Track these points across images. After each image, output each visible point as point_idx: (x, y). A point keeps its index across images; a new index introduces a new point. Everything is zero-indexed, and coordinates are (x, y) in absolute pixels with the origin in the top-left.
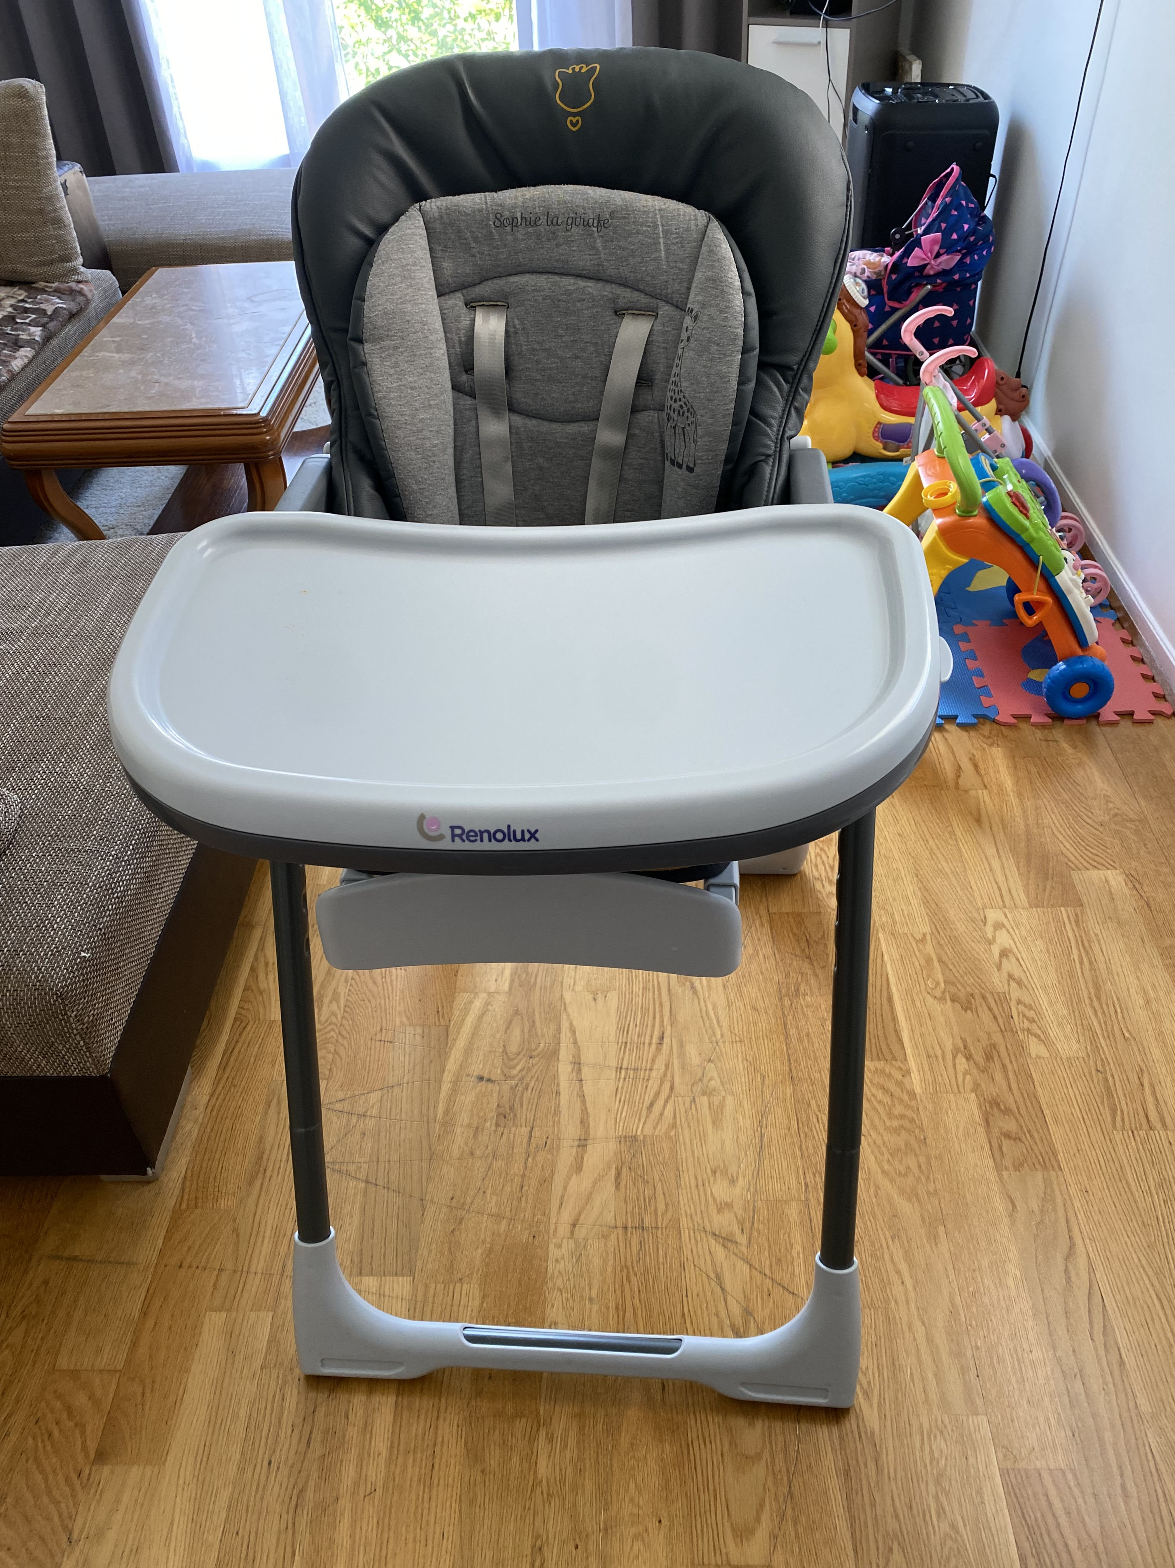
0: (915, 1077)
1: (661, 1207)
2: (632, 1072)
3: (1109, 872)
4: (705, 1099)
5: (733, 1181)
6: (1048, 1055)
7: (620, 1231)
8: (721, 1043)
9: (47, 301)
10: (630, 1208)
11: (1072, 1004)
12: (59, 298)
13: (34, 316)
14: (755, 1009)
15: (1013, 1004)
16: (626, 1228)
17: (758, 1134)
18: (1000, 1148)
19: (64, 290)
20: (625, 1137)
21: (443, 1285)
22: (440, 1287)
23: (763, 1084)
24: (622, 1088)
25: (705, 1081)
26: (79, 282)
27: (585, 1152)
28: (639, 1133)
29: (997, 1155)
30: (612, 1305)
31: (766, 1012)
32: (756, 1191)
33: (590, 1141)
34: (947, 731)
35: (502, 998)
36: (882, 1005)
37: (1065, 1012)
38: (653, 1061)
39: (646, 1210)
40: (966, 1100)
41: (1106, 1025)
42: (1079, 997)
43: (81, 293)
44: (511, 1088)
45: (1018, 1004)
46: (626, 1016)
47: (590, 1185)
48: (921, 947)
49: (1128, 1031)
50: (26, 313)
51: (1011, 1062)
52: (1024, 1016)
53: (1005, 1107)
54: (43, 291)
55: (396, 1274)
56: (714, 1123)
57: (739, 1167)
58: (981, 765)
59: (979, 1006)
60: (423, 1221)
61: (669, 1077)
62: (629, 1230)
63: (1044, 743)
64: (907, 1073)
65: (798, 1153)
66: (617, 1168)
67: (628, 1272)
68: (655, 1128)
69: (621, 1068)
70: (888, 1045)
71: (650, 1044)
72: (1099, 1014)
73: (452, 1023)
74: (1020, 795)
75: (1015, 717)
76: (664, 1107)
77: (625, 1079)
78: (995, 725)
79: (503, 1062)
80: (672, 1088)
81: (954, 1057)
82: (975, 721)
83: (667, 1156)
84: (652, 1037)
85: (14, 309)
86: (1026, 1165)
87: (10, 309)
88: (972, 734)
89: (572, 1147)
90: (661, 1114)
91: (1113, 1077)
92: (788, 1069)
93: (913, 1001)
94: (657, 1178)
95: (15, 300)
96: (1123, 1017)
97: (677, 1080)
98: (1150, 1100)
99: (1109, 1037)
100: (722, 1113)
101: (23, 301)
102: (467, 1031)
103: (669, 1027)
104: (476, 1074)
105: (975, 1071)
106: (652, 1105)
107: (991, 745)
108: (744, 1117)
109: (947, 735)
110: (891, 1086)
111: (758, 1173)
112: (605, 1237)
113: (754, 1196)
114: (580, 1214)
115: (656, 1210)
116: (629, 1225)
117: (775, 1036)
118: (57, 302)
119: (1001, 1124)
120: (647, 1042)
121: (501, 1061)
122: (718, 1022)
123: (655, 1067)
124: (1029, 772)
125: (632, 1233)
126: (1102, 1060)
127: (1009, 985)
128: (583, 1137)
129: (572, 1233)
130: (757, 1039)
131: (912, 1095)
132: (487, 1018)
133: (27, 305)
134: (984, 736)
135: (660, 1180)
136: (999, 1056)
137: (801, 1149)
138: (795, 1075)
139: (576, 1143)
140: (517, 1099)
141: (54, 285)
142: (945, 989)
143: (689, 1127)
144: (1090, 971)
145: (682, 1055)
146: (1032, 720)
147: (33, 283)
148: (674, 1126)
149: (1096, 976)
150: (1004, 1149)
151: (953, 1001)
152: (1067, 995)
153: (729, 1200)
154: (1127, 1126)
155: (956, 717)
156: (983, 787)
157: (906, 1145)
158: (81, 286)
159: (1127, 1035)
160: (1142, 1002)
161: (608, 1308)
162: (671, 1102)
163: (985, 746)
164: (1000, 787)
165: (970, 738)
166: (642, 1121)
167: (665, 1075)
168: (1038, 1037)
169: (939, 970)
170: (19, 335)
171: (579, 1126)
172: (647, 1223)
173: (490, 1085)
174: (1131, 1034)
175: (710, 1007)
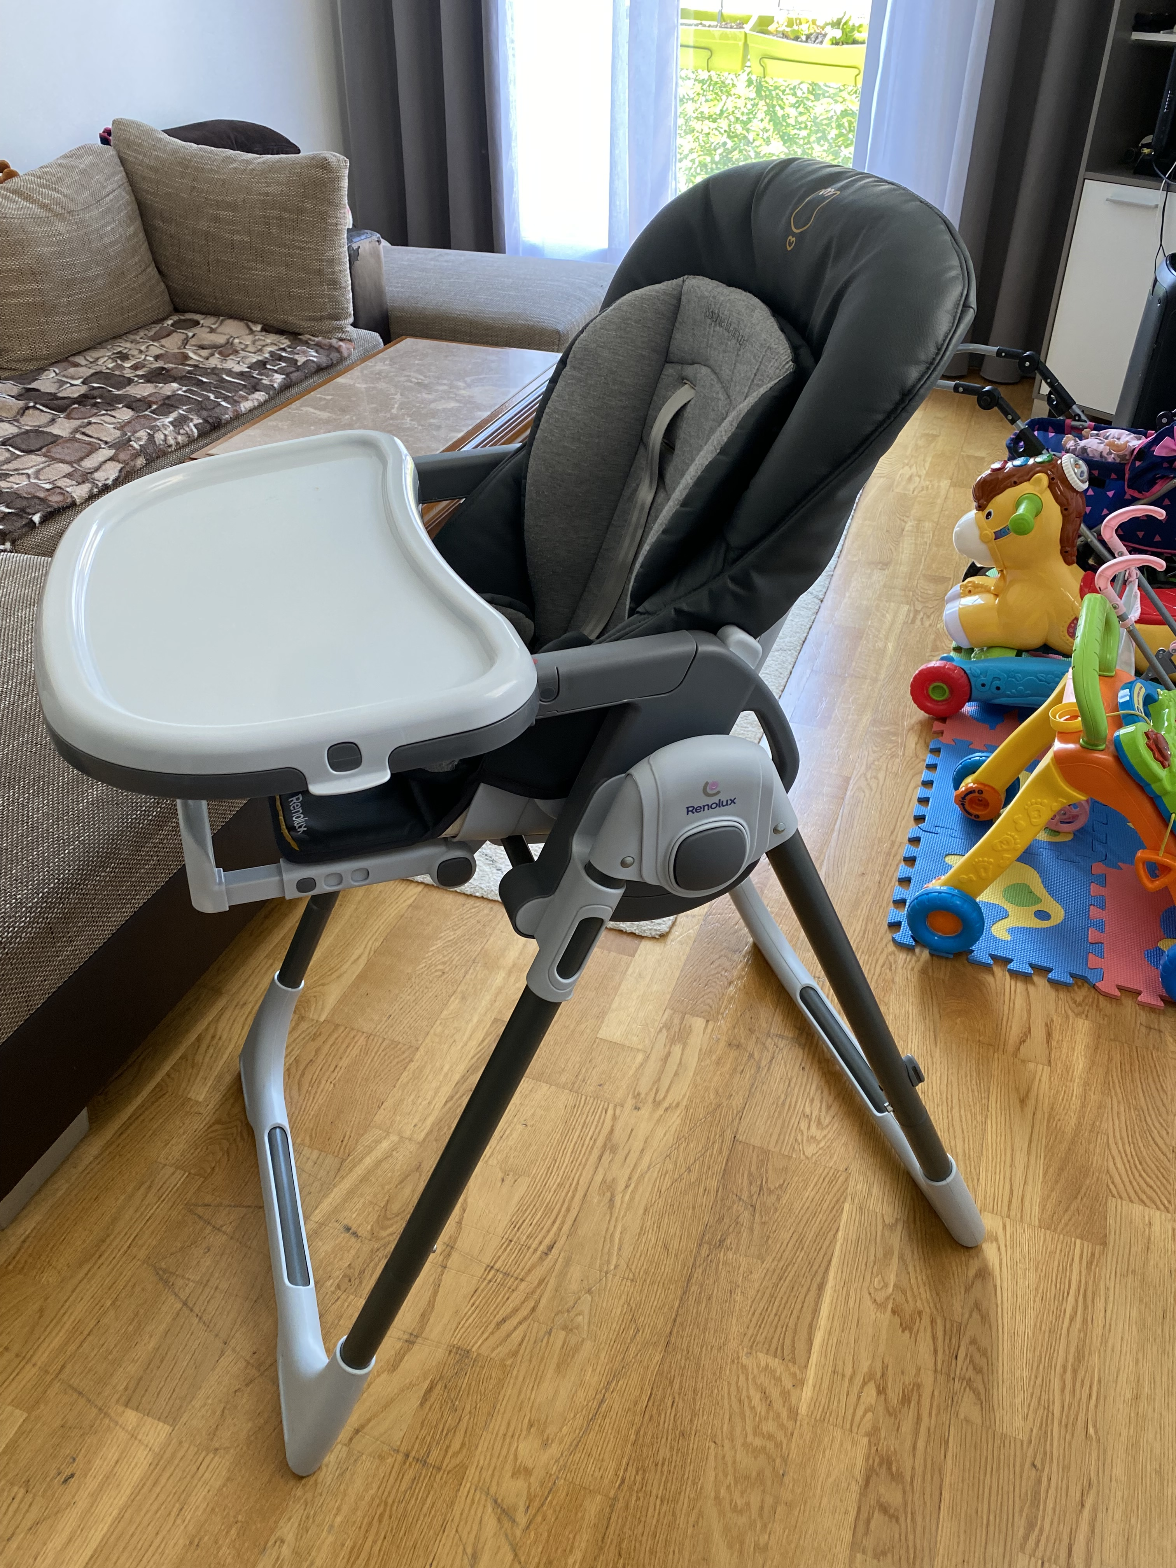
0: (807, 1392)
1: (456, 1446)
2: (501, 1276)
3: (1158, 1213)
4: (562, 1334)
5: (545, 1444)
6: (979, 1422)
7: (400, 1457)
8: (610, 1276)
9: (304, 352)
10: (423, 1432)
11: (1038, 1367)
12: (317, 352)
13: (284, 364)
14: (666, 1247)
15: (965, 1341)
16: (407, 1456)
17: (599, 1397)
18: (868, 1522)
19: (325, 345)
20: (458, 1348)
21: (196, 1449)
22: (193, 1449)
23: (632, 1341)
24: (483, 1291)
25: (572, 1314)
26: (341, 340)
27: (409, 1350)
28: (474, 1349)
29: (861, 1530)
30: (349, 1543)
31: (676, 1256)
32: (565, 1466)
33: (420, 1340)
34: (1033, 983)
35: (412, 1147)
36: (809, 1289)
37: (1025, 1374)
38: (530, 1271)
39: (438, 1443)
40: (854, 1443)
41: (1070, 1408)
42: (1051, 1359)
43: (338, 350)
44: (372, 1251)
45: (971, 1343)
46: (526, 1210)
47: (396, 1391)
48: (886, 1233)
49: (1095, 1426)
50: (280, 360)
51: (930, 1414)
52: (971, 1361)
53: (897, 1470)
54: (306, 343)
55: (159, 1419)
56: (558, 1365)
57: (561, 1430)
58: (1056, 1035)
59: (922, 1329)
60: (213, 1369)
61: (536, 1296)
62: (410, 1459)
63: (1144, 1030)
64: (799, 1383)
65: (633, 1437)
66: (432, 1381)
67: (385, 1510)
68: (493, 1350)
69: (492, 1267)
70: (793, 1341)
71: (536, 1250)
72: (1067, 1391)
73: (350, 1158)
74: (1087, 1084)
75: (1120, 988)
76: (515, 1329)
77: (490, 1281)
78: (1093, 991)
79: (378, 1220)
80: (533, 1309)
81: (865, 1383)
82: (1070, 980)
83: (490, 1387)
84: (541, 1243)
85: (271, 356)
86: (889, 1555)
87: (267, 355)
88: (1062, 995)
89: (399, 1339)
90: (508, 1335)
91: (1049, 1480)
92: (668, 1330)
93: (848, 1296)
94: (468, 1408)
95: (276, 348)
96: (1096, 1406)
97: (544, 1301)
98: (1084, 1527)
100: (573, 1356)
101: (284, 350)
102: (359, 1173)
103: (565, 1237)
104: (345, 1222)
105: (881, 1409)
106: (504, 1320)
107: (1078, 1015)
108: (594, 1370)
109: (1031, 989)
110: (775, 1393)
111: (577, 1445)
112: (381, 1458)
113: (559, 1471)
114: (369, 1420)
115: (448, 1447)
116: (413, 1454)
117: (672, 1287)
118: (313, 355)
119: (882, 1490)
120: (534, 1246)
121: (376, 1217)
122: (619, 1249)
123: (529, 1279)
124: (1110, 1059)
125: (410, 1465)
126: (1045, 1453)
127: (971, 1316)
128: (415, 1333)
129: (351, 1439)
130: (653, 1283)
131: (793, 1413)
132: (385, 1165)
133: (284, 354)
134: (1075, 1002)
135: (470, 1412)
136: (919, 1402)
137: (638, 1433)
138: (673, 1340)
139: (406, 1337)
140: (372, 1265)
141: (316, 339)
142: (891, 1294)
143: (530, 1361)
144: (1080, 1331)
145: (563, 1274)
146: (1139, 998)
147: (300, 334)
148: (515, 1354)
149: (1084, 1341)
150: (873, 1526)
151: (894, 1312)
152: (1037, 1353)
153: (530, 1466)
154: (1039, 1553)
155: (1050, 970)
156: (1047, 1063)
157: (758, 1474)
158: (341, 343)
159: (1091, 1431)
160: (1128, 1395)
161: (343, 1545)
162: (524, 1325)
163: (1070, 1013)
164: (1067, 1069)
165: (1058, 998)
166: (485, 1336)
167: (533, 1292)
168: (977, 1394)
169: (895, 1269)
170: (262, 379)
171: (418, 1317)
172: (431, 1460)
173: (353, 1239)
174: (1096, 1432)
175: (619, 1229)
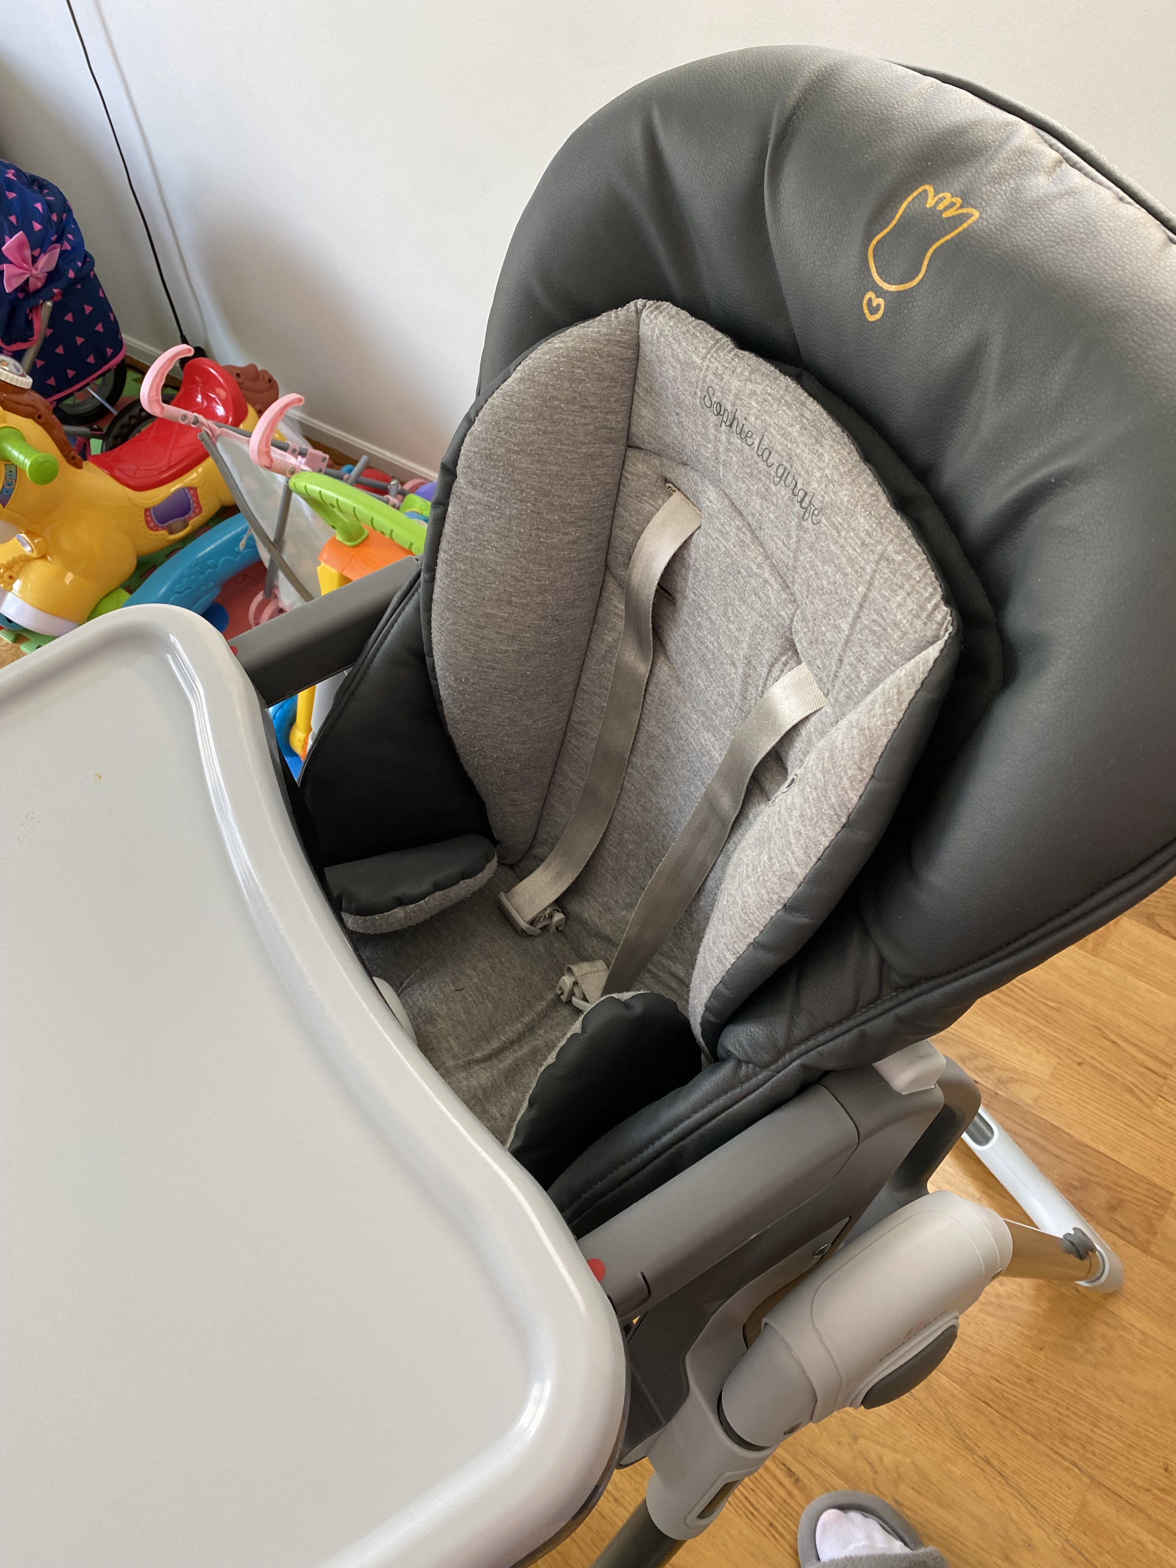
17: (981, 1463)
18: (1122, 1227)
29: (1129, 1237)
53: (1078, 1181)
56: (941, 1504)
65: (1029, 1438)
71: (789, 1493)
86: (1154, 1222)
99: (1048, 1022)
111: (1033, 1507)
113: (1060, 1536)
119: (1095, 1203)
126: (1069, 1050)
145: (825, 1464)
150: (1126, 1225)
154: (1153, 1095)
168: (1013, 1081)
